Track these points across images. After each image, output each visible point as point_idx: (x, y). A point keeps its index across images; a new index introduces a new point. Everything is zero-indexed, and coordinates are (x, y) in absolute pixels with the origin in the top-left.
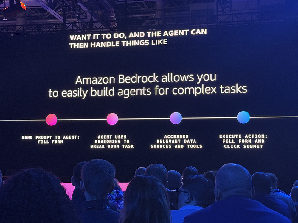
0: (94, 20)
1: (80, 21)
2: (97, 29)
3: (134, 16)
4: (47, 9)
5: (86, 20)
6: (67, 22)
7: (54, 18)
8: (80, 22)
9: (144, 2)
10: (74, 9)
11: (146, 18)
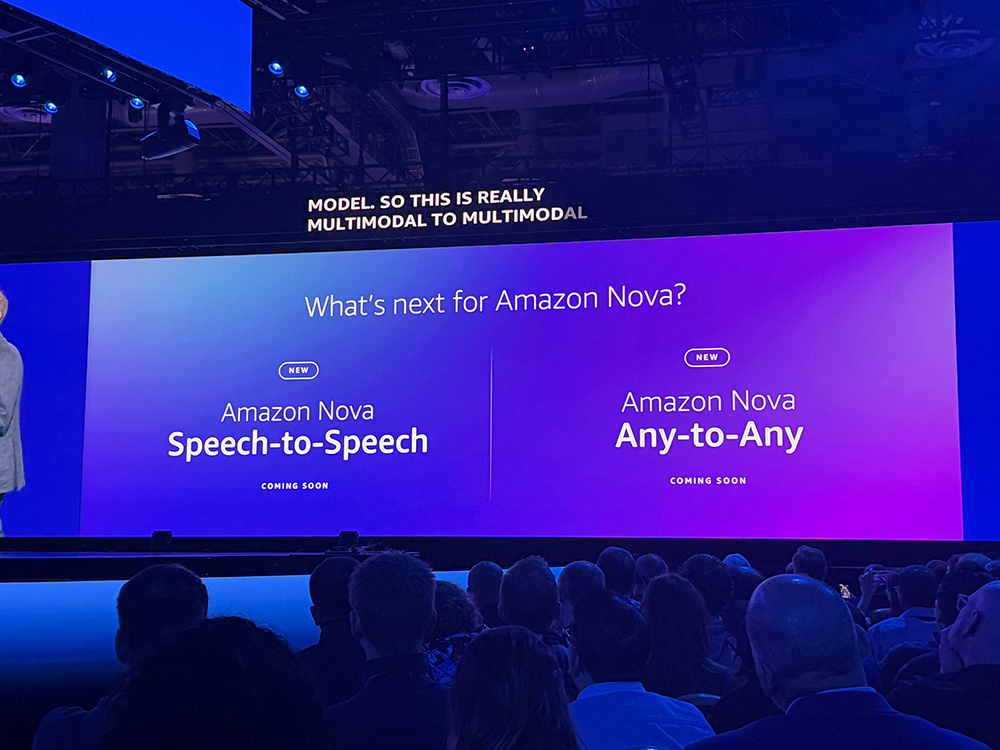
0: (369, 159)
1: (332, 162)
2: (375, 183)
3: (464, 147)
4: (249, 133)
5: (347, 160)
6: (301, 164)
7: (266, 152)
8: (332, 165)
9: (491, 113)
10: (316, 133)
11: (494, 152)
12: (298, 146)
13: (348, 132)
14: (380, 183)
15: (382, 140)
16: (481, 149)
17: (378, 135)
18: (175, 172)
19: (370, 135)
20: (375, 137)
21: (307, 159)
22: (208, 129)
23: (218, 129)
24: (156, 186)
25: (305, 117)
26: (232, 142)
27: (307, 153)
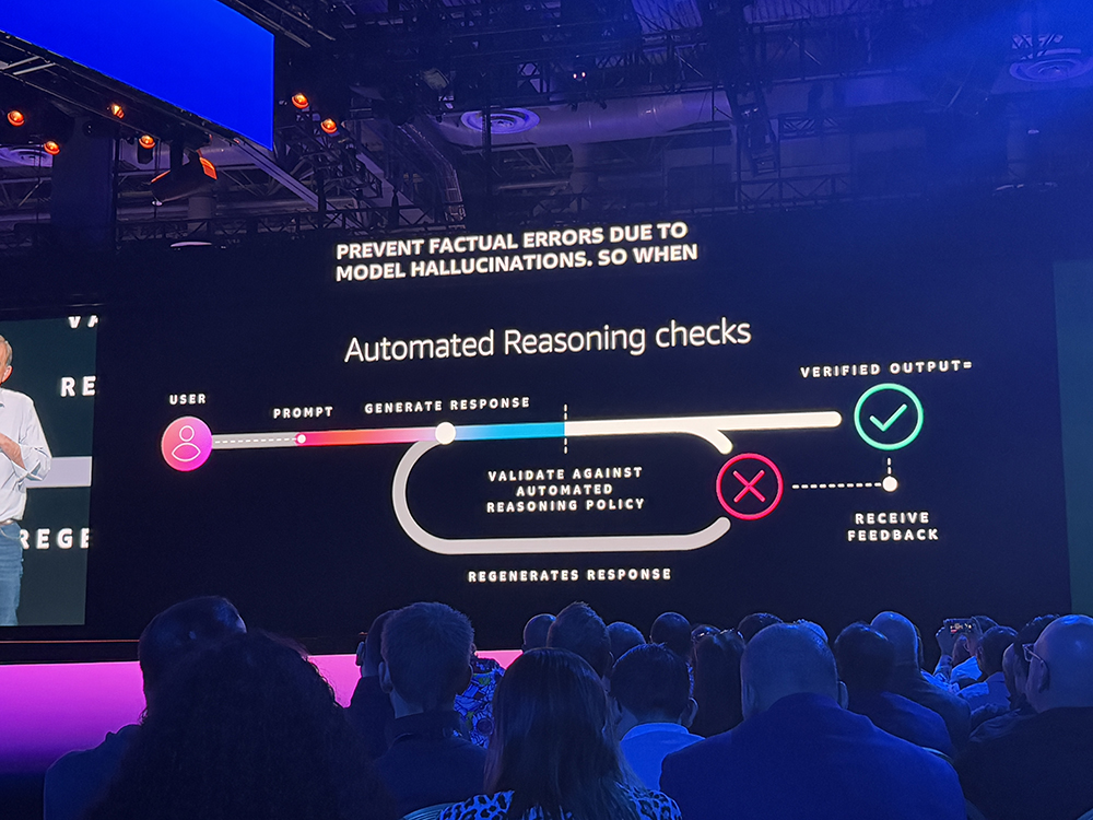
0: (403, 200)
1: (364, 204)
2: (411, 226)
3: (510, 187)
4: (271, 174)
5: (379, 202)
6: (329, 208)
7: (292, 196)
8: (362, 207)
9: (539, 149)
10: (345, 173)
11: (544, 192)
12: (326, 189)
13: (382, 172)
14: (416, 225)
15: (422, 180)
16: (529, 189)
17: (415, 175)
18: (193, 218)
19: (406, 176)
20: (411, 176)
21: (335, 203)
22: (227, 171)
23: (236, 171)
24: (168, 235)
25: (333, 156)
26: (253, 185)
27: (336, 196)
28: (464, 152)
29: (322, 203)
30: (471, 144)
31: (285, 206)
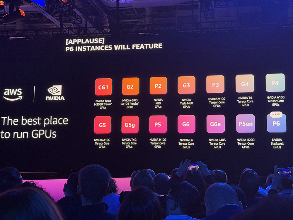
0: (89, 25)
1: (75, 26)
2: (91, 34)
3: (125, 21)
7: (51, 22)
9: (135, 9)
11: (136, 23)
12: (63, 20)
13: (82, 15)
14: (93, 34)
15: (94, 18)
16: (131, 22)
17: (93, 16)
18: (17, 29)
19: (90, 16)
20: (92, 17)
21: (66, 25)
22: (29, 13)
23: (33, 13)
24: (8, 34)
25: (66, 9)
26: (38, 18)
27: (66, 22)
28: (110, 9)
29: (61, 25)
30: (112, 7)
31: (48, 25)
